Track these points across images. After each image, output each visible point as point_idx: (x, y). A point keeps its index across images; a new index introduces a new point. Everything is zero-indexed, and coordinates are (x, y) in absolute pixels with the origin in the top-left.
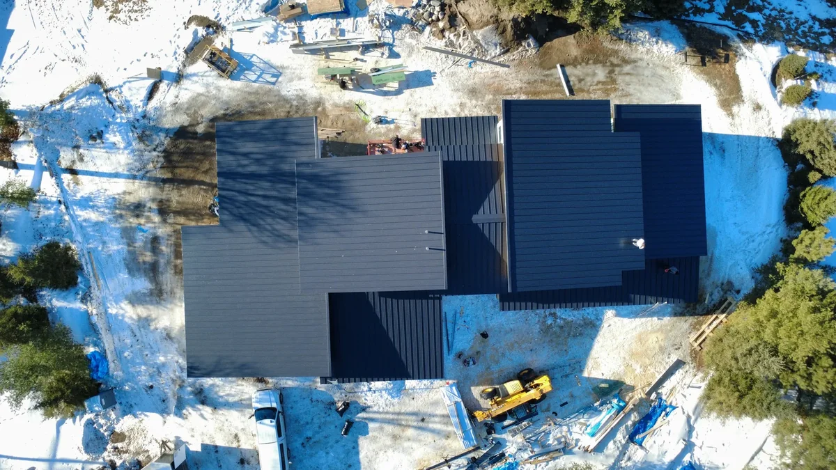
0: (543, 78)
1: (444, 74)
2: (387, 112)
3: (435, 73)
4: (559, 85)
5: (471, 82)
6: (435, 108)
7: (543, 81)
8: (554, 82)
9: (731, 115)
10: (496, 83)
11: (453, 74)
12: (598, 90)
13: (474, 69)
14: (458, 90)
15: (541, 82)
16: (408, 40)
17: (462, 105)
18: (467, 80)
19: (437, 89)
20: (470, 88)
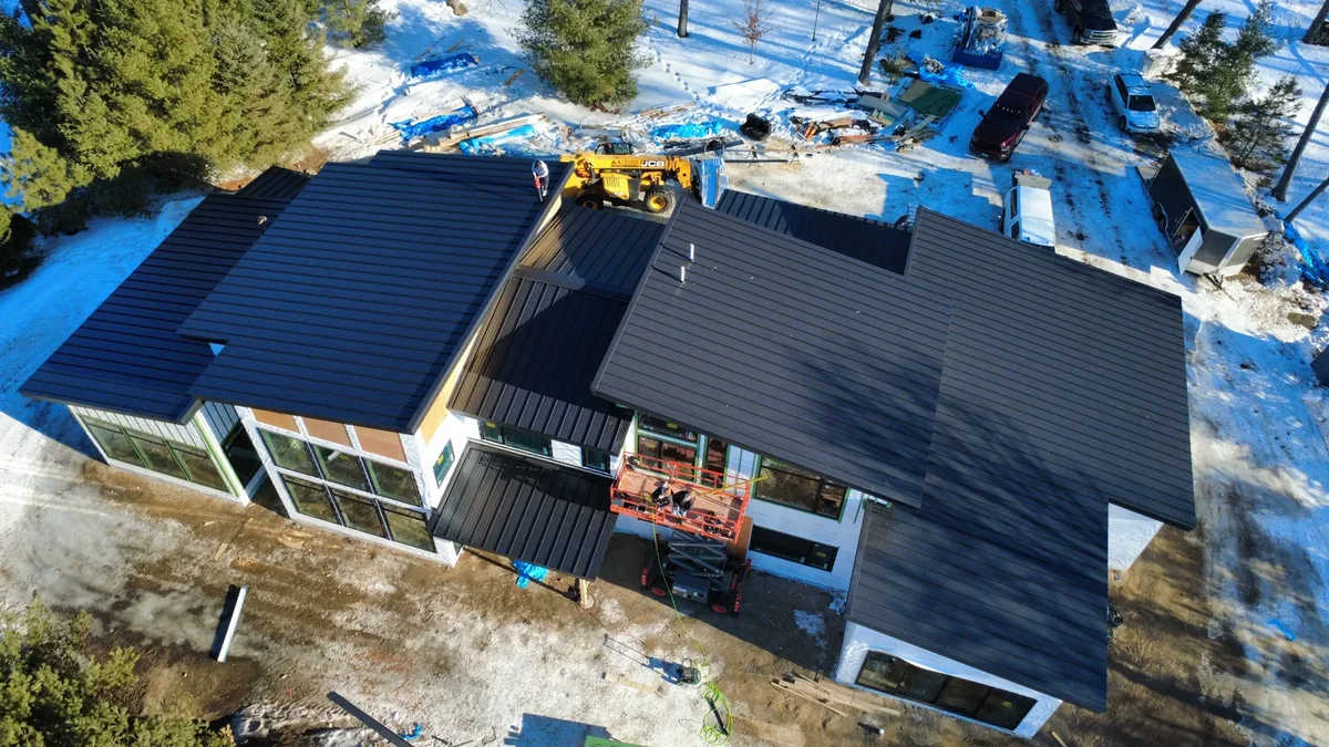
0: (272, 645)
1: (489, 732)
2: (660, 689)
3: (507, 742)
4: (247, 617)
5: (437, 690)
6: (544, 659)
7: (276, 637)
8: (254, 628)
10: (379, 668)
11: (467, 723)
12: (175, 579)
13: (410, 721)
14: (473, 683)
15: (282, 636)
17: (482, 645)
18: (441, 700)
19: (522, 701)
20: (443, 679)
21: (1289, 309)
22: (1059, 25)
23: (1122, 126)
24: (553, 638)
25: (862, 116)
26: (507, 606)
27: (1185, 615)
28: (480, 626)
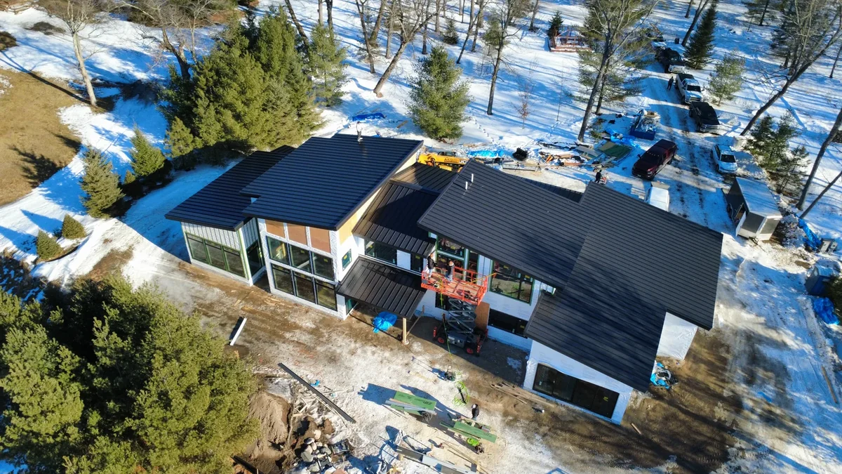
0: (255, 342)
1: (351, 388)
2: (435, 381)
3: (359, 393)
4: (245, 330)
5: (329, 368)
6: (381, 362)
7: (258, 339)
8: (248, 334)
9: (131, 248)
10: (303, 356)
11: (341, 383)
12: (216, 312)
13: (316, 378)
14: (346, 368)
15: (260, 339)
16: (366, 440)
17: (353, 353)
18: (330, 373)
19: (368, 378)
20: (332, 364)
21: (796, 259)
22: (690, 123)
23: (716, 169)
24: (387, 354)
25: (578, 154)
26: (367, 339)
27: (712, 386)
28: (353, 345)
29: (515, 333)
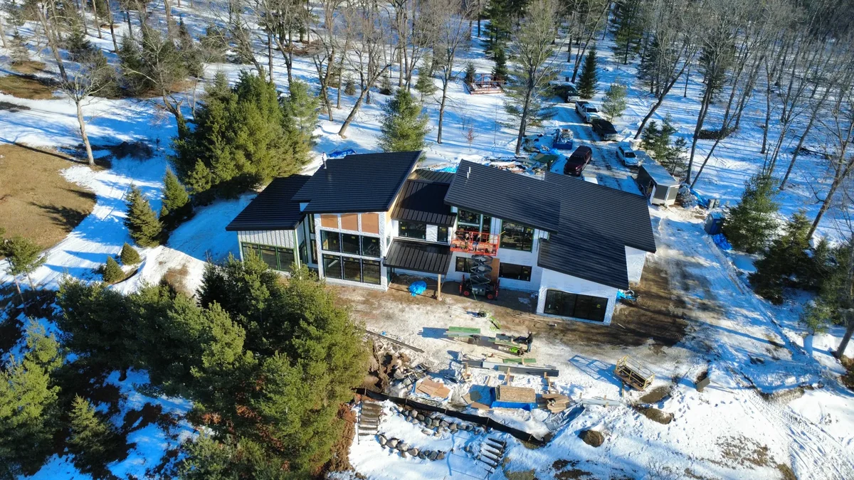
1: (411, 332)
2: (472, 319)
3: (418, 334)
5: (389, 323)
9: (184, 266)
10: (365, 318)
11: (402, 331)
13: (382, 330)
14: (402, 321)
16: (436, 362)
17: (402, 311)
18: (391, 325)
19: (421, 324)
20: (390, 321)
21: (695, 214)
22: (594, 136)
23: (624, 164)
24: (429, 308)
25: (519, 164)
26: (410, 301)
27: (662, 294)
28: (401, 306)
29: (521, 279)
